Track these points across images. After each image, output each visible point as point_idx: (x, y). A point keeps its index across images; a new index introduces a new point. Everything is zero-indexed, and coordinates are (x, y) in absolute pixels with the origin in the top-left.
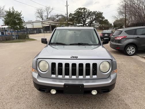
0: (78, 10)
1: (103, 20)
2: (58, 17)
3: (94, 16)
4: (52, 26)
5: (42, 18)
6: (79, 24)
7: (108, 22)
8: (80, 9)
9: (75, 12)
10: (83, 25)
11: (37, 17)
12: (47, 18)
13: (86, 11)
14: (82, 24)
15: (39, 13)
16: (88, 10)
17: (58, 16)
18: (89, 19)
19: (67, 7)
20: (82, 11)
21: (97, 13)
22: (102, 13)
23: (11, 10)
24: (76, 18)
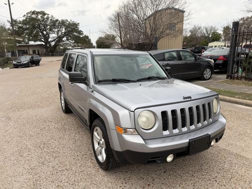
0: (29, 15)
1: (81, 36)
3: (64, 29)
6: (35, 41)
7: (90, 39)
8: (33, 13)
9: (24, 18)
10: (44, 44)
13: (48, 18)
14: (43, 41)
16: (50, 16)
18: (56, 33)
19: (9, 6)
20: (39, 17)
21: (68, 22)
22: (78, 23)
24: (27, 29)
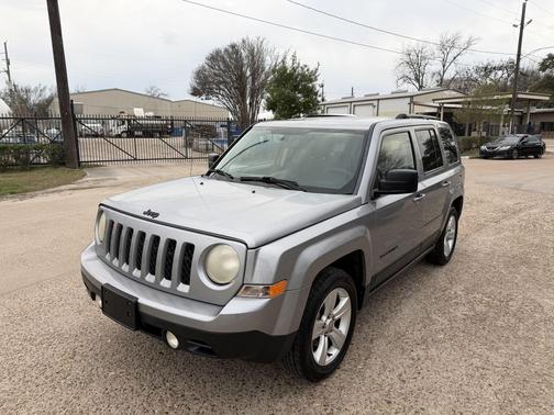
2: (492, 76)
4: (448, 111)
5: (418, 80)
11: (401, 81)
12: (441, 82)
15: (410, 64)
17: (487, 70)
19: (522, 28)
23: (289, 64)
